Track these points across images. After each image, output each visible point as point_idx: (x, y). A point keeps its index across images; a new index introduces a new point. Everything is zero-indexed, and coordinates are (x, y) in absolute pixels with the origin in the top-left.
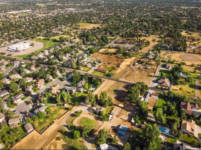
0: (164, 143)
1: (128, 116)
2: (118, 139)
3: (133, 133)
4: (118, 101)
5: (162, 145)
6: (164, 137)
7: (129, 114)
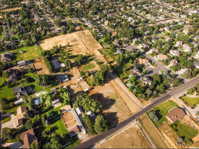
0: (34, 92)
1: (73, 90)
2: (62, 74)
3: (57, 82)
4: (95, 93)
5: (35, 90)
6: (37, 96)
7: (74, 91)
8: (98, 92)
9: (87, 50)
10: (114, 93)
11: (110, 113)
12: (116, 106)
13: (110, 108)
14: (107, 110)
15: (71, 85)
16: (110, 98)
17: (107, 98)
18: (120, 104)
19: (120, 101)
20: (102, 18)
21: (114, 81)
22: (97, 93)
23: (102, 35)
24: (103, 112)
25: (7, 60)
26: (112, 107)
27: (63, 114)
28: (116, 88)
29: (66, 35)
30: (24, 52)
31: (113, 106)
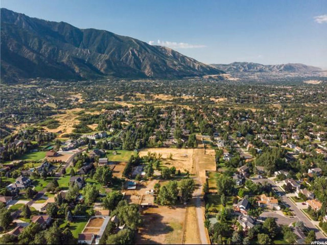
8: (159, 213)
9: (191, 168)
10: (180, 222)
11: (151, 241)
12: (166, 236)
13: (156, 236)
14: (150, 235)
15: (133, 194)
16: (168, 225)
17: (165, 224)
18: (176, 236)
19: (178, 234)
20: (247, 141)
21: (195, 209)
22: (156, 214)
23: (228, 159)
24: (142, 236)
25: (94, 155)
26: (160, 235)
27: (96, 218)
28: (188, 217)
29: (179, 150)
30: (117, 154)
31: (164, 235)
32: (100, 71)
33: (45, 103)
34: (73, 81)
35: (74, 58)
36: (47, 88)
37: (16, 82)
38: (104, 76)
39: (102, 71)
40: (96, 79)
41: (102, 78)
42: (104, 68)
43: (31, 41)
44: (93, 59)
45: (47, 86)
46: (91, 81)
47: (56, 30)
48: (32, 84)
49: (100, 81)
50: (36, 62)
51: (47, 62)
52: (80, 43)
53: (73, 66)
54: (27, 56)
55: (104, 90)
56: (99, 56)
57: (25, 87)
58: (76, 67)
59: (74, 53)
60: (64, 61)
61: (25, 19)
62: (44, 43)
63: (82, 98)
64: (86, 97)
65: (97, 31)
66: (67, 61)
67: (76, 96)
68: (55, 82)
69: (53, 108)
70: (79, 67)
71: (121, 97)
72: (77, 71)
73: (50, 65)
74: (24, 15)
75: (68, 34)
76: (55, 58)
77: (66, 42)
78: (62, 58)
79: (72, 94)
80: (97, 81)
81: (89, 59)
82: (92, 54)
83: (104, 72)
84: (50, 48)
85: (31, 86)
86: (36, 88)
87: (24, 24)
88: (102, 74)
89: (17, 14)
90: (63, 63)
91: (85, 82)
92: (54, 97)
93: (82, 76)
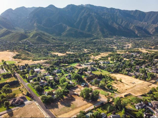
15: (80, 88)
29: (135, 79)
30: (101, 71)
32: (150, 33)
33: (113, 46)
34: (132, 38)
35: (137, 27)
36: (119, 40)
37: (107, 37)
38: (152, 36)
39: (151, 33)
40: (146, 37)
41: (150, 37)
42: (153, 32)
43: (119, 20)
44: (148, 27)
45: (119, 39)
46: (142, 38)
47: (132, 14)
48: (113, 38)
49: (148, 38)
50: (118, 29)
51: (122, 29)
52: (143, 19)
53: (135, 31)
54: (115, 27)
55: (145, 43)
56: (152, 25)
57: (110, 39)
58: (136, 31)
59: (138, 24)
60: (131, 28)
61: (119, 11)
62: (124, 20)
63: (131, 46)
64: (134, 45)
65: (154, 12)
66: (133, 28)
67: (129, 45)
68: (124, 38)
69: (115, 49)
70: (138, 31)
71: (153, 47)
72: (136, 33)
73: (124, 30)
74: (119, 9)
75: (138, 15)
76: (127, 27)
77: (136, 19)
78: (130, 27)
79: (127, 44)
80: (146, 38)
81: (146, 27)
82: (148, 25)
83: (152, 34)
84: (126, 23)
85: (112, 39)
86: (114, 40)
87: (118, 13)
88: (151, 34)
89: (116, 9)
90: (130, 29)
91: (139, 38)
92: (119, 44)
93: (138, 35)
